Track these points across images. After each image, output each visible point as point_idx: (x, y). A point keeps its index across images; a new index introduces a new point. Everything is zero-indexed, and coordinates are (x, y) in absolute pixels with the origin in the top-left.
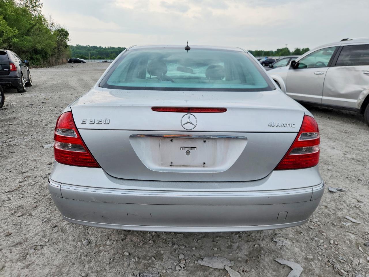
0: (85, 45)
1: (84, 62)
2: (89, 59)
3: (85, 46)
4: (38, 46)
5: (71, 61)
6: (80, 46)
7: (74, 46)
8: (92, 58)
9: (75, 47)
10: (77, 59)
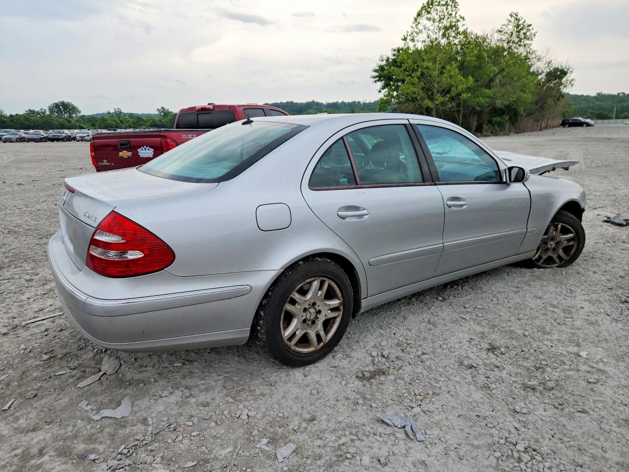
0: (615, 93)
1: (588, 125)
2: (611, 118)
3: (615, 95)
4: (499, 103)
5: (564, 124)
6: (604, 96)
7: (592, 96)
8: (622, 115)
9: (594, 97)
10: (576, 120)
